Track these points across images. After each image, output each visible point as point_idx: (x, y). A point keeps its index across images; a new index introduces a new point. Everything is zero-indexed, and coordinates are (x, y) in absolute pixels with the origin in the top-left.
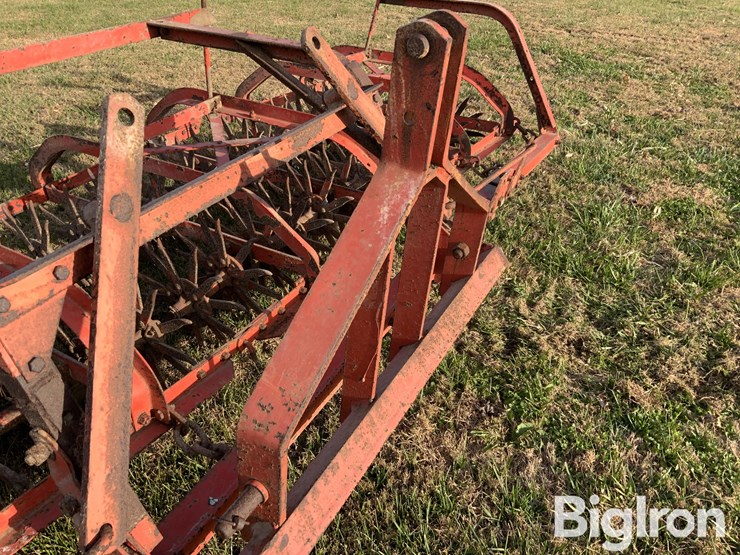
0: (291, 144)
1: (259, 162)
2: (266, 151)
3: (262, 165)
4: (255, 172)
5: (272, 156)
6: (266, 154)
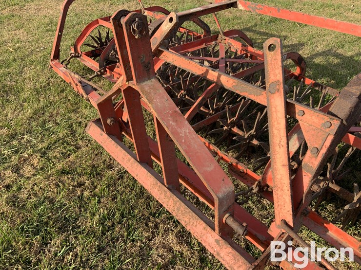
0: (234, 84)
1: (214, 76)
2: (221, 75)
3: (214, 78)
4: (209, 77)
5: (221, 79)
6: (219, 76)
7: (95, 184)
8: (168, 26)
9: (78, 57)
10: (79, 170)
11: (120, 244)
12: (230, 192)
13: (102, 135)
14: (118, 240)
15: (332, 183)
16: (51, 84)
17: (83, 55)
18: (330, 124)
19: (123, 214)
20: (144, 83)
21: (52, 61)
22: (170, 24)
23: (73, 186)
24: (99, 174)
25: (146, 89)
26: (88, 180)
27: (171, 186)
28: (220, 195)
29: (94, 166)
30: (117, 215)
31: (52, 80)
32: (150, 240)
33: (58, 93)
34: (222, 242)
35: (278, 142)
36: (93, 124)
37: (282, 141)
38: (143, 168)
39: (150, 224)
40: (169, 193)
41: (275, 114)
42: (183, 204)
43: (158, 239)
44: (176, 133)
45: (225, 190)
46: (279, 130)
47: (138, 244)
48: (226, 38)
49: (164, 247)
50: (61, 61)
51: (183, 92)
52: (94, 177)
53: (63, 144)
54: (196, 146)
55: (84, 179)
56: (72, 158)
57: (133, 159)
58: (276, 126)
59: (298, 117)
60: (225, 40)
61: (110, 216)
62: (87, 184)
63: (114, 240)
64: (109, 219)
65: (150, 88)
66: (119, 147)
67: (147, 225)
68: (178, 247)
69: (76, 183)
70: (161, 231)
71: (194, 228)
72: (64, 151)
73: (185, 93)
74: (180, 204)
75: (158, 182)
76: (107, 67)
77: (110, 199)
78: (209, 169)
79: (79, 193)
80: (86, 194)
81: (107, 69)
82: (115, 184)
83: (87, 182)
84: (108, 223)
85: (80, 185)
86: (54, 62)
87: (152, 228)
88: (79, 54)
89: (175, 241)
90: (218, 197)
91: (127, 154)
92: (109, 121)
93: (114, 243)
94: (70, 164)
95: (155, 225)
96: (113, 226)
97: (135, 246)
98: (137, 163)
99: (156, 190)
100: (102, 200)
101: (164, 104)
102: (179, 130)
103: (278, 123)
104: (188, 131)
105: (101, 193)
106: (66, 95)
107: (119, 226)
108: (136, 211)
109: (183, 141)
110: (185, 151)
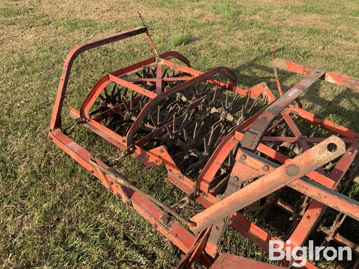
9: (85, 122)
17: (92, 120)
76: (136, 142)
81: (136, 146)
86: (54, 133)
88: (86, 119)
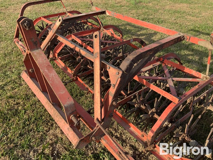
3: (78, 50)
4: (76, 49)
5: (81, 50)
7: (25, 104)
8: (58, 23)
10: (19, 96)
11: (31, 133)
12: (71, 104)
13: (27, 77)
14: (31, 131)
15: (142, 105)
16: (13, 51)
18: (118, 73)
19: (36, 119)
20: (34, 51)
21: (15, 39)
22: (59, 22)
23: (14, 104)
24: (28, 99)
25: (35, 54)
26: (22, 101)
27: (55, 103)
28: (66, 105)
29: (27, 95)
30: (33, 119)
31: (15, 49)
32: (47, 132)
33: (16, 56)
34: (70, 129)
35: (97, 81)
36: (25, 72)
37: (98, 80)
38: (43, 94)
39: (49, 124)
40: (52, 106)
41: (96, 68)
42: (57, 111)
43: (51, 132)
44: (48, 76)
45: (69, 103)
46: (97, 75)
47: (41, 133)
48: (104, 29)
49: (53, 135)
50: (20, 39)
51: (79, 57)
52: (25, 100)
53: (13, 83)
54: (57, 82)
55: (20, 101)
56: (16, 90)
57: (39, 90)
58: (97, 73)
59: (108, 70)
60: (104, 30)
61: (29, 119)
62: (21, 104)
63: (29, 131)
64: (28, 121)
65: (37, 54)
66: (34, 84)
67: (47, 124)
68: (61, 135)
69: (15, 103)
70: (54, 127)
71: (60, 123)
72: (13, 86)
73: (81, 58)
74: (56, 112)
75: (48, 101)
77: (31, 111)
78: (62, 93)
79: (16, 108)
80: (20, 108)
82: (35, 104)
83: (22, 102)
84: (27, 123)
85: (17, 104)
86: (16, 39)
87: (49, 126)
89: (60, 132)
90: (64, 106)
91: (37, 87)
92: (30, 70)
93: (29, 132)
94: (14, 93)
95: (51, 125)
96: (30, 124)
97: (39, 134)
98: (41, 92)
99: (47, 105)
100: (27, 112)
101: (43, 61)
102: (49, 74)
103: (97, 72)
104: (54, 75)
105: (27, 108)
106: (21, 57)
107: (33, 124)
108: (43, 117)
109: (51, 79)
110: (51, 84)
